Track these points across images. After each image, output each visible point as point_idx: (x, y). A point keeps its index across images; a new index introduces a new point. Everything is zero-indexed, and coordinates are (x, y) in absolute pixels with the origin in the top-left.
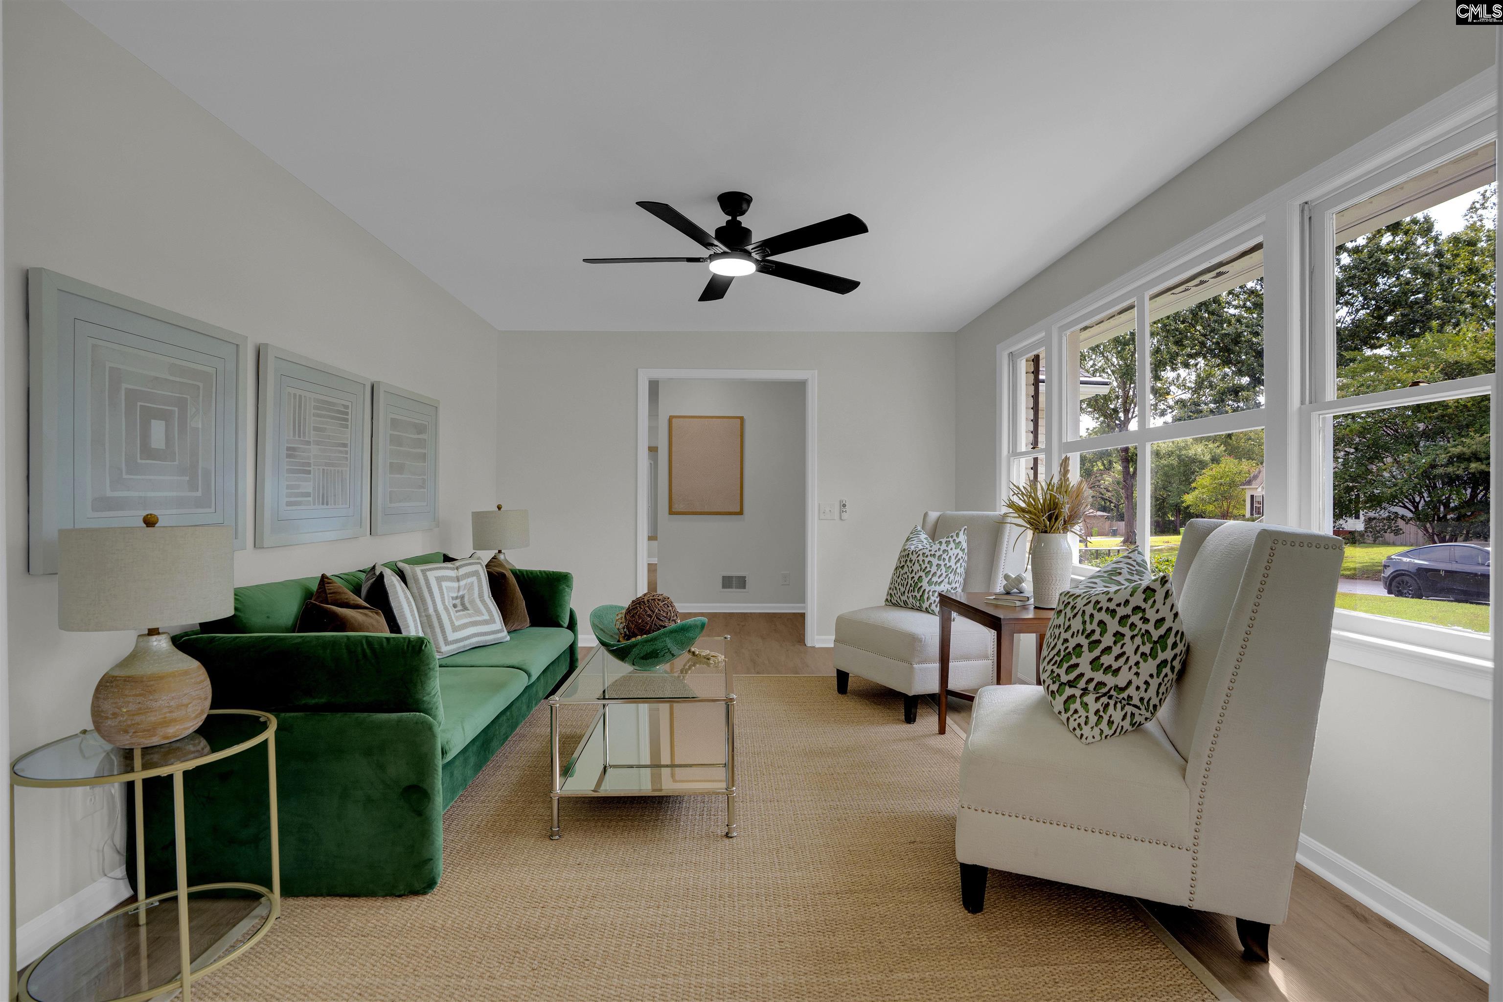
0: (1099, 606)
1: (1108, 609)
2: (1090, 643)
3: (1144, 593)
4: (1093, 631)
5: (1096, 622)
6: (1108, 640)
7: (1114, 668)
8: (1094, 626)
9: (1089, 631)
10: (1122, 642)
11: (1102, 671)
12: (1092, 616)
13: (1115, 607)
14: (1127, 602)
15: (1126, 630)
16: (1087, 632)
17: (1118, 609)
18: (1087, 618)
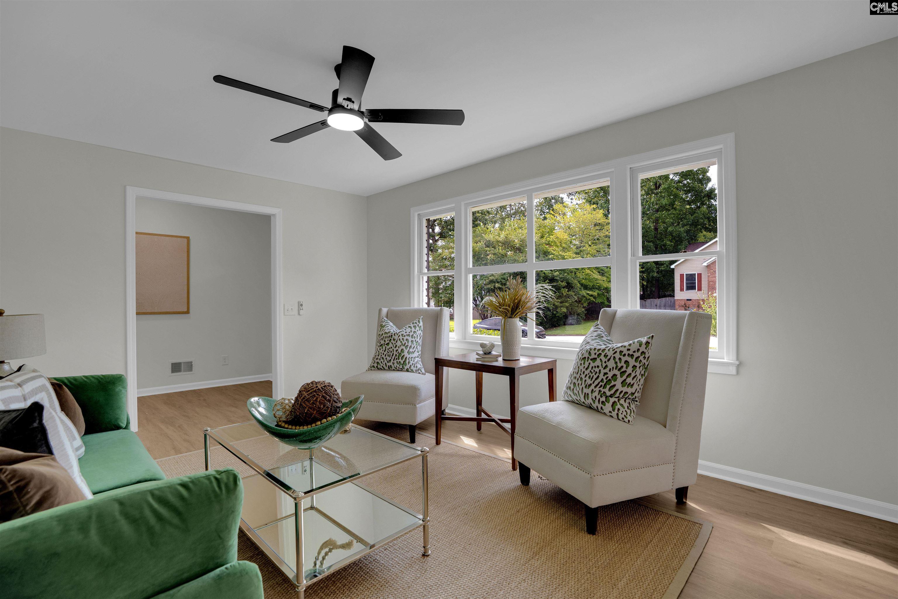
0: (623, 354)
1: (629, 354)
2: (621, 373)
3: (645, 345)
4: (622, 367)
5: (623, 362)
6: (630, 370)
7: (631, 384)
8: (623, 364)
9: (620, 367)
10: (635, 370)
11: (626, 386)
12: (620, 359)
13: (633, 353)
14: (638, 350)
15: (637, 364)
16: (618, 368)
17: (634, 354)
18: (617, 360)
